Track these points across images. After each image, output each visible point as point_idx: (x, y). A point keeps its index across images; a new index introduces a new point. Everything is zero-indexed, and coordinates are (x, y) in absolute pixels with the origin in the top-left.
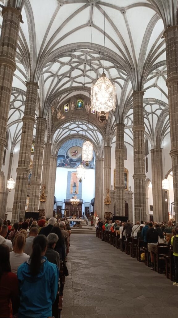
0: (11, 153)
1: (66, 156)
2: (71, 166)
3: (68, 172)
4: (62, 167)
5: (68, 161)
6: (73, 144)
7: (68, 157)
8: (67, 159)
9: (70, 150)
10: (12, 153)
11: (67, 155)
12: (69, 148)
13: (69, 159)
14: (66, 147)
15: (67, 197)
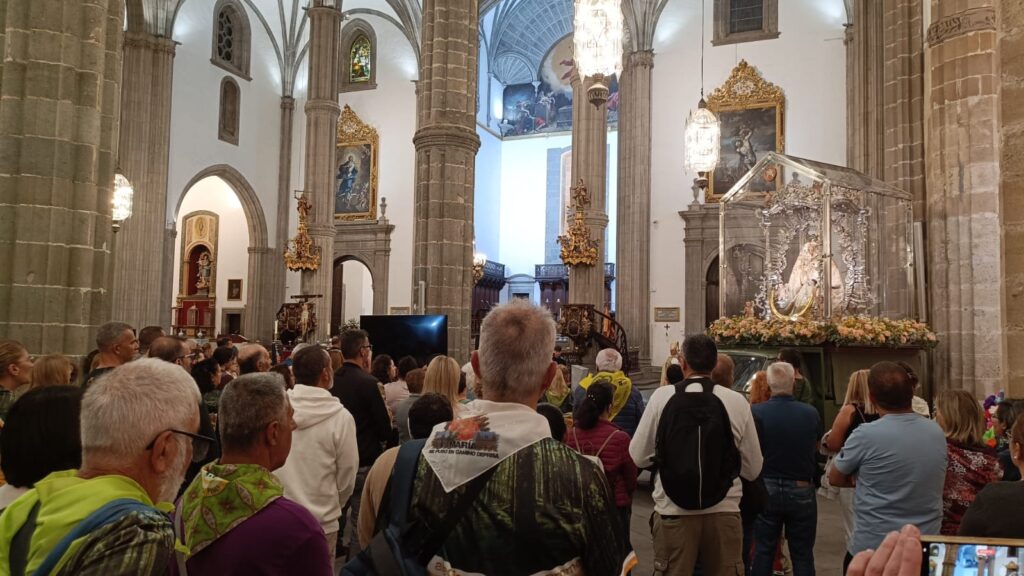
0: (284, 97)
1: (536, 84)
2: (559, 125)
3: (549, 151)
4: (523, 133)
5: (545, 107)
6: (562, 28)
7: (545, 87)
8: (544, 98)
9: (552, 54)
10: (288, 93)
11: (540, 79)
12: (550, 46)
13: (550, 95)
14: (535, 45)
15: (547, 258)
